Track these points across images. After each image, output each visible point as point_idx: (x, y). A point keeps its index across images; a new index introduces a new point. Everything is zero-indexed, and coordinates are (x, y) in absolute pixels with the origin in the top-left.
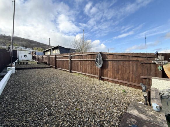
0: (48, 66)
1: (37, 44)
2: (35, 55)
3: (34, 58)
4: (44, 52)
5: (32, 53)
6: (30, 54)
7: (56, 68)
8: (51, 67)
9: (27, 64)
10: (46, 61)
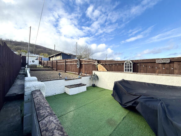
0: (51, 69)
1: (42, 49)
2: (42, 60)
3: (40, 63)
4: (50, 58)
5: (38, 59)
6: (37, 59)
7: (57, 71)
8: (53, 70)
9: (36, 67)
10: (50, 65)
